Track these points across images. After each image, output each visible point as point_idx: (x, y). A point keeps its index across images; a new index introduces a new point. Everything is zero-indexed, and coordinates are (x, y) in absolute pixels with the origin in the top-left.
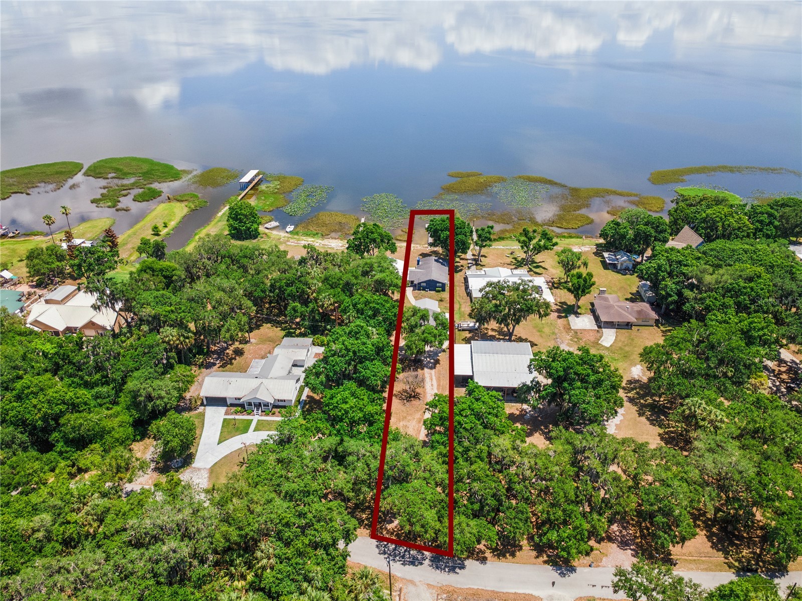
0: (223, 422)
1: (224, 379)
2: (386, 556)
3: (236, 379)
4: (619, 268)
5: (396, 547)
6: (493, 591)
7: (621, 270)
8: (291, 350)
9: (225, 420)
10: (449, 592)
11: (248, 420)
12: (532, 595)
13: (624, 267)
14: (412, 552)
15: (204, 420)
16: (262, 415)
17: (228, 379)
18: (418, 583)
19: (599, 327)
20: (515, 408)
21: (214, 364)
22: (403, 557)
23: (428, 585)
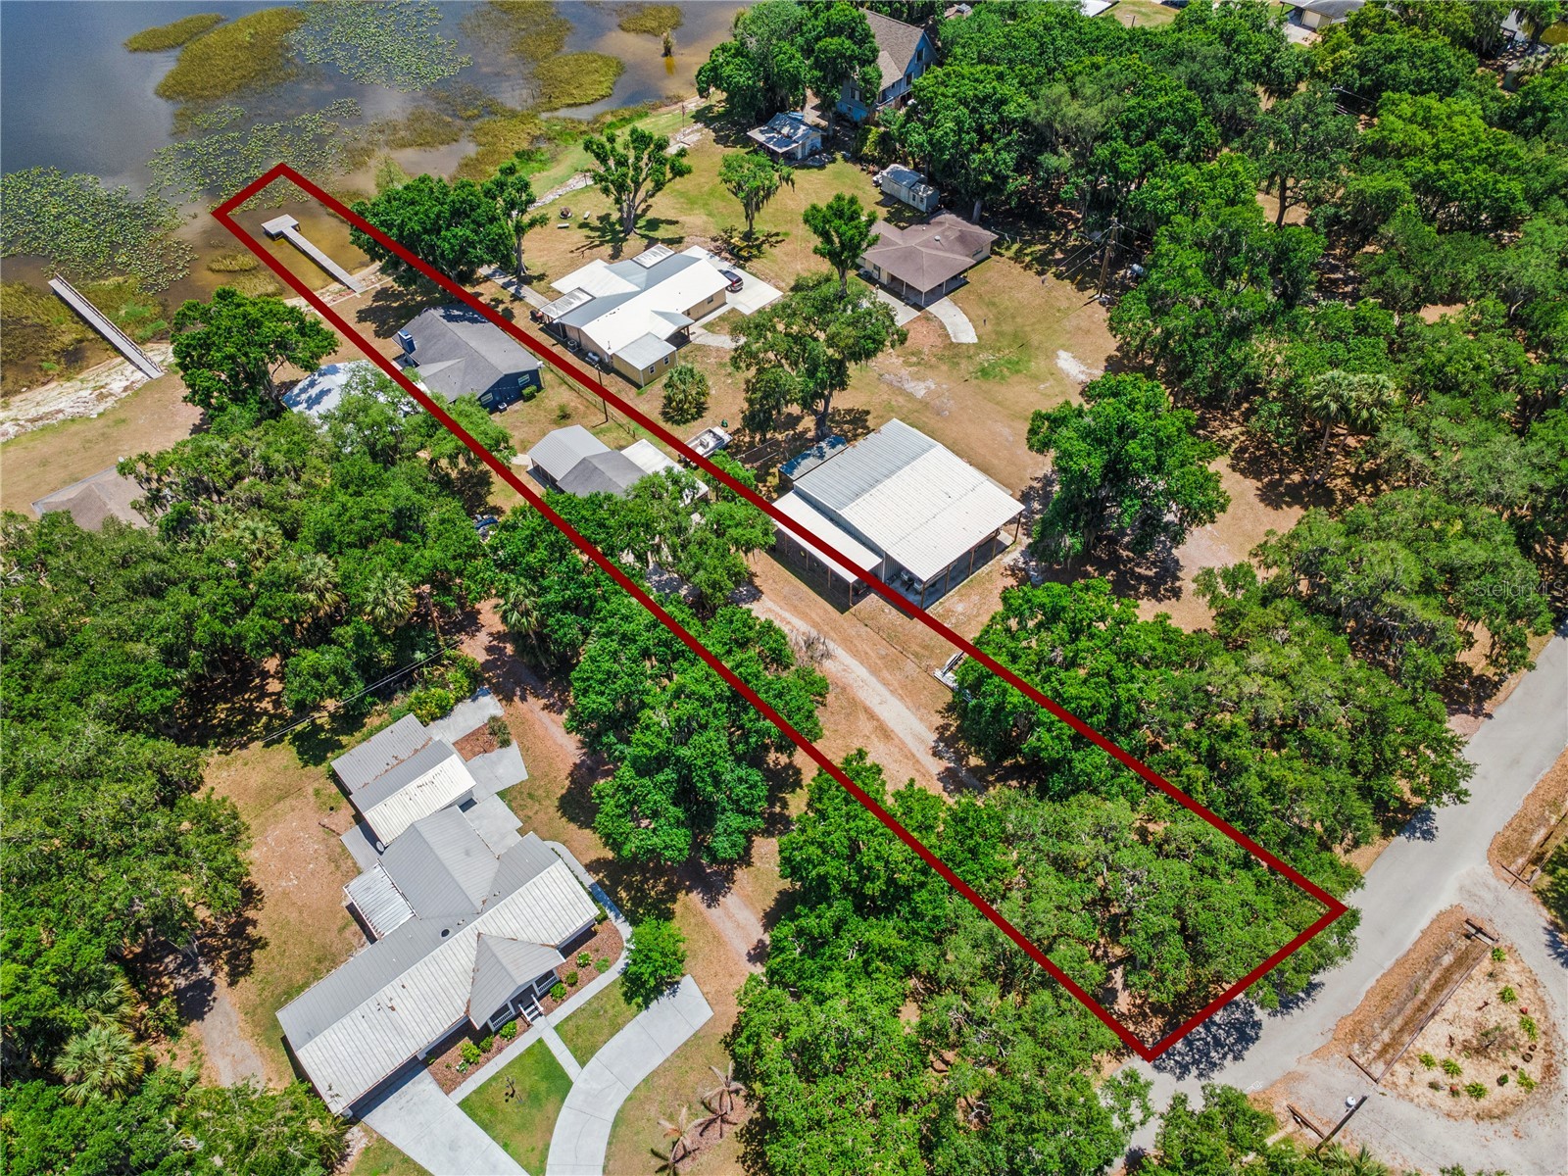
0: (472, 1115)
1: (356, 1013)
2: (1194, 1071)
3: (396, 982)
4: (800, 156)
5: (1186, 1038)
6: (1399, 963)
7: (805, 158)
8: (412, 786)
9: (464, 1105)
10: (1353, 1033)
11: (529, 1051)
12: (1441, 914)
13: (807, 152)
14: (1217, 1019)
15: (407, 1160)
16: (549, 1010)
17: (371, 1002)
18: (1301, 1069)
19: (919, 308)
20: (996, 575)
21: (206, 986)
22: (1218, 1043)
23: (1316, 1054)
